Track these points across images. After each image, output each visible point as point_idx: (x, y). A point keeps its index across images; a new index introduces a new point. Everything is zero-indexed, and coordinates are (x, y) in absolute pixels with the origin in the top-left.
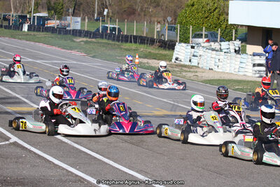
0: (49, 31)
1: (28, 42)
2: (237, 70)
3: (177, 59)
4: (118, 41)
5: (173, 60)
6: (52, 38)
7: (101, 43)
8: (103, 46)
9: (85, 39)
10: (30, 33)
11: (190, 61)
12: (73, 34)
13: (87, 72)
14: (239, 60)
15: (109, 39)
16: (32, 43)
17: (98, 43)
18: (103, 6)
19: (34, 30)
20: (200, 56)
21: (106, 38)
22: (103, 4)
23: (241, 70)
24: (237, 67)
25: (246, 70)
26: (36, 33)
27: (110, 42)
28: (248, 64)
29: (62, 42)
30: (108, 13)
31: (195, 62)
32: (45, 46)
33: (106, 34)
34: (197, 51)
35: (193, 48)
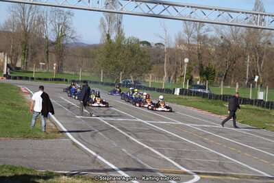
0: (200, 96)
1: (179, 106)
4: (268, 107)
6: (202, 102)
7: (251, 109)
8: (253, 112)
10: (181, 96)
12: (223, 100)
13: (236, 138)
15: (258, 106)
16: (183, 107)
17: (248, 109)
18: (255, 73)
19: (185, 94)
21: (255, 104)
22: (254, 71)
26: (187, 97)
27: (260, 108)
29: (213, 107)
30: (258, 79)
32: (196, 110)
33: (256, 101)
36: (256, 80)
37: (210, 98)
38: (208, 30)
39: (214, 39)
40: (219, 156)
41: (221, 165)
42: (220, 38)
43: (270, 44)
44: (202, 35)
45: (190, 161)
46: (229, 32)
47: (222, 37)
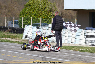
2: (73, 41)
3: (26, 37)
5: (24, 38)
20: (44, 33)
23: (77, 41)
24: (74, 39)
25: (81, 41)
28: (82, 36)
34: (41, 30)
35: (38, 28)
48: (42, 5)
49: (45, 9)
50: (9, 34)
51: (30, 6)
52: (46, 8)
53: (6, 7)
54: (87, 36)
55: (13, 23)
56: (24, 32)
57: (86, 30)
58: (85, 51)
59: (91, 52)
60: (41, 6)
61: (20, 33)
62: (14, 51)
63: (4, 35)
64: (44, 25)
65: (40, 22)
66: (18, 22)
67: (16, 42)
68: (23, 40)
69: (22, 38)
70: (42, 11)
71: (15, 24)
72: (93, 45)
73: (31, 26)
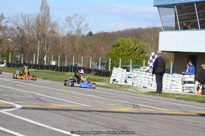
2: (169, 87)
3: (114, 80)
4: (61, 71)
5: (111, 82)
8: (50, 74)
9: (34, 70)
11: (126, 82)
14: (170, 79)
15: (53, 70)
17: (45, 72)
20: (135, 77)
21: (51, 69)
22: (43, 53)
23: (173, 87)
24: (170, 85)
25: (177, 87)
28: (178, 81)
30: (47, 59)
31: (130, 82)
33: (51, 66)
34: (132, 73)
35: (128, 71)
36: (45, 59)
37: (13, 66)
38: (7, 22)
39: (12, 29)
40: (33, 94)
41: (38, 99)
42: (16, 28)
43: (54, 32)
44: (4, 25)
45: (8, 97)
46: (23, 24)
47: (18, 28)
48: (133, 45)
49: (136, 50)
50: (94, 77)
51: (118, 46)
52: (137, 48)
53: (90, 46)
54: (185, 82)
55: (99, 65)
56: (111, 75)
57: (184, 75)
58: (182, 99)
59: (189, 100)
60: (131, 47)
61: (106, 76)
62: (100, 96)
63: (89, 77)
64: (135, 67)
65: (130, 64)
66: (104, 64)
67: (102, 86)
68: (111, 85)
69: (109, 82)
70: (133, 52)
71: (101, 65)
72: (191, 92)
73: (120, 68)
